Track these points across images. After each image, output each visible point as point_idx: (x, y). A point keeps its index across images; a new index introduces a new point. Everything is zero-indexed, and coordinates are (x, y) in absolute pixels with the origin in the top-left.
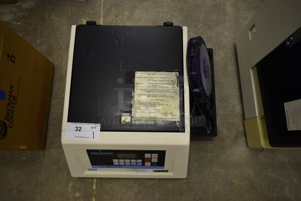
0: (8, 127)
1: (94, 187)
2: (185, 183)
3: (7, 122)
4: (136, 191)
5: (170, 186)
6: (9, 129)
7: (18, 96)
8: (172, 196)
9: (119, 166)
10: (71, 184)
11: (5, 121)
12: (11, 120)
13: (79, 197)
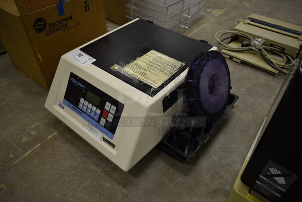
0: (45, 31)
1: (49, 137)
2: (123, 193)
3: (47, 28)
4: (75, 165)
5: (107, 184)
6: (44, 33)
7: (69, 28)
8: (99, 195)
9: (81, 112)
10: (38, 123)
11: (48, 25)
12: (51, 32)
13: (32, 135)
